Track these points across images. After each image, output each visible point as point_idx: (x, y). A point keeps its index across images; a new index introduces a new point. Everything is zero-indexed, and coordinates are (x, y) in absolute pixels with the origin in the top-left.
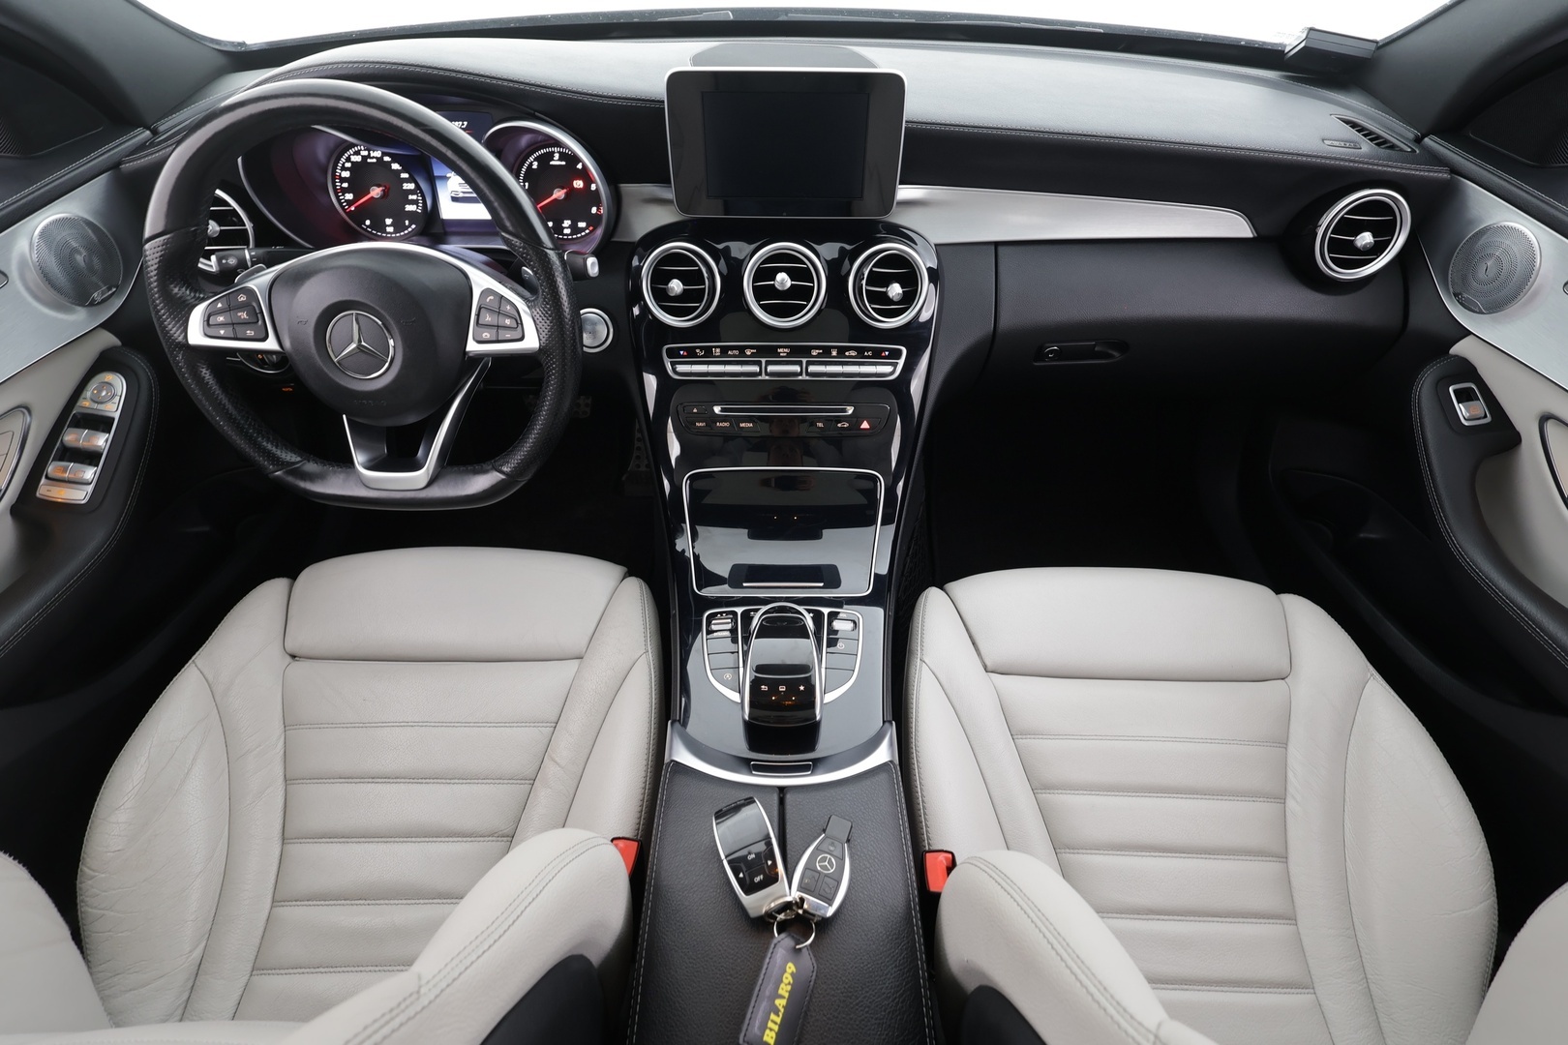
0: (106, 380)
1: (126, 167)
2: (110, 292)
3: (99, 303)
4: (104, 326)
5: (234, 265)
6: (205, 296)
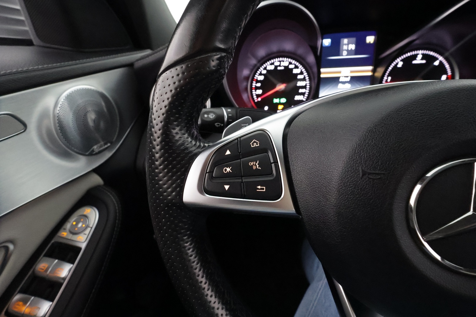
0: (85, 213)
1: (136, 65)
2: (106, 146)
3: (96, 154)
5: (213, 119)
6: (207, 145)
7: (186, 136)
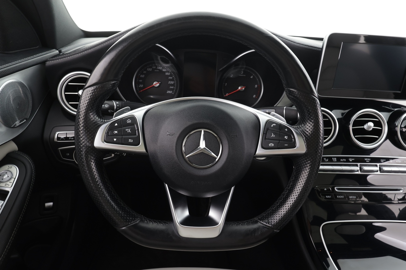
1: (48, 63)
2: (23, 122)
3: (17, 127)
4: (14, 140)
5: (108, 108)
6: (106, 121)
7: (96, 116)
